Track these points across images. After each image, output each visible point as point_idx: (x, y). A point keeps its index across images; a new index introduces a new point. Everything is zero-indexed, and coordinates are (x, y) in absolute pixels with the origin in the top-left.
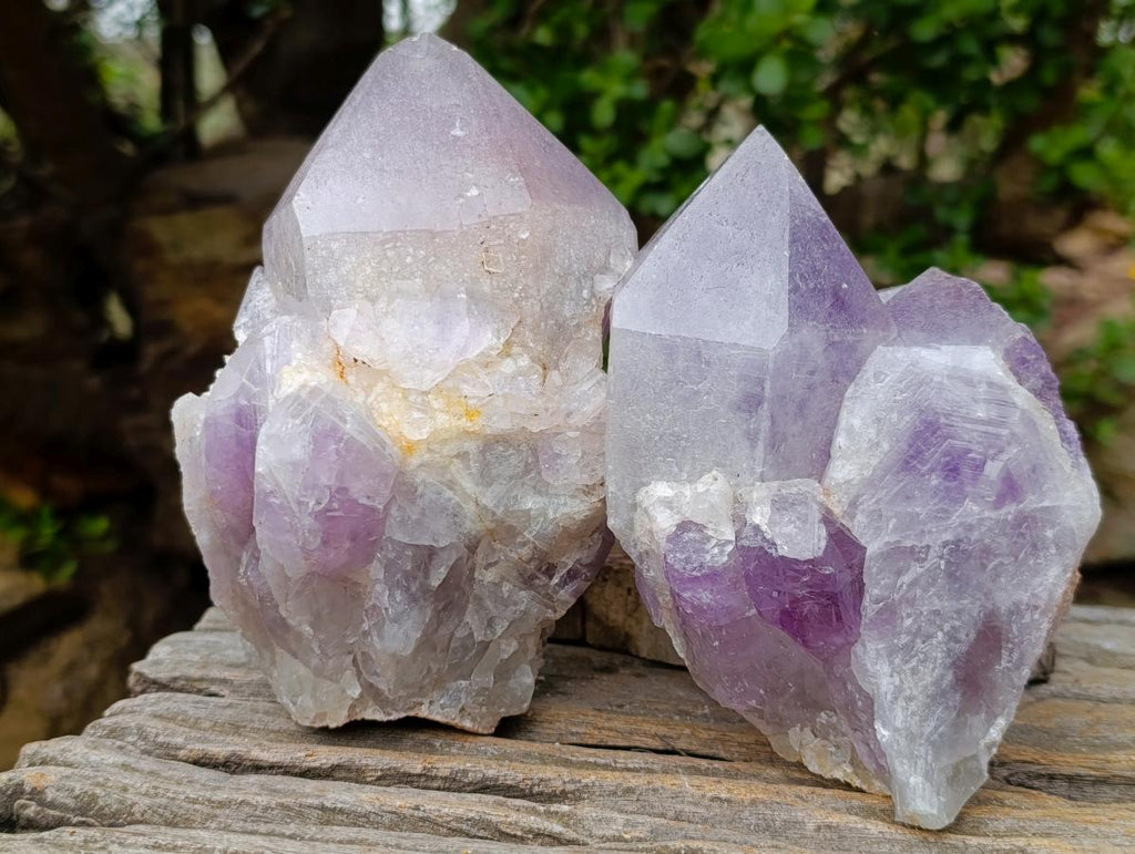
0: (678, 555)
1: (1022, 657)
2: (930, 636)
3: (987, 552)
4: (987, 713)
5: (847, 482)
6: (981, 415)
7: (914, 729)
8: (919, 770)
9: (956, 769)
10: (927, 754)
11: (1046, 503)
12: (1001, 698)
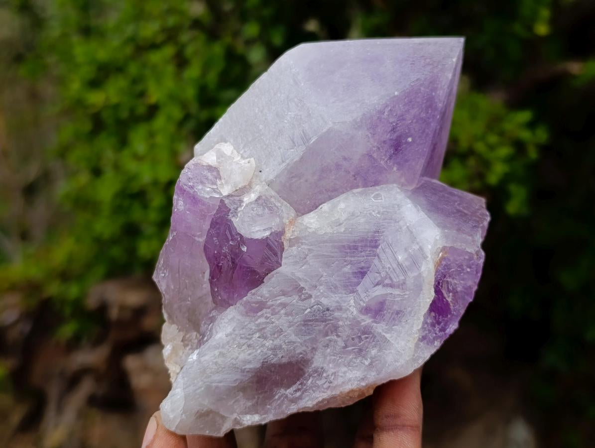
0: (189, 173)
1: (300, 398)
2: (265, 338)
3: (335, 329)
4: (253, 405)
5: (307, 228)
6: (400, 258)
7: (208, 371)
8: (187, 390)
9: (208, 413)
10: (200, 388)
11: (388, 336)
12: (268, 407)
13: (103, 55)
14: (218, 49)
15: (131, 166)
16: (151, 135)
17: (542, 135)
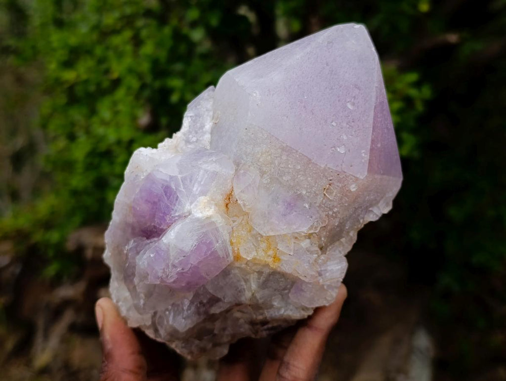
13: (73, 41)
14: (167, 31)
15: (100, 130)
16: (115, 103)
17: (426, 92)
